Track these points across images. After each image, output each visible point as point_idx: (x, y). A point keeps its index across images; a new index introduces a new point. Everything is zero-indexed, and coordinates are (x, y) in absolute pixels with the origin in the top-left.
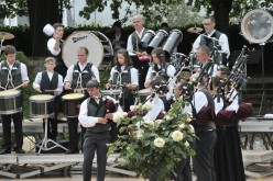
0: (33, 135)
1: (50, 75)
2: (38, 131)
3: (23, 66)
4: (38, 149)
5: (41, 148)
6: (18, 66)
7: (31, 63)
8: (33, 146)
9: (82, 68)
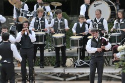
0: (72, 57)
1: (81, 25)
2: (75, 55)
3: (66, 21)
4: (75, 65)
5: (76, 64)
6: (63, 21)
7: (70, 18)
8: (72, 63)
9: (98, 21)
